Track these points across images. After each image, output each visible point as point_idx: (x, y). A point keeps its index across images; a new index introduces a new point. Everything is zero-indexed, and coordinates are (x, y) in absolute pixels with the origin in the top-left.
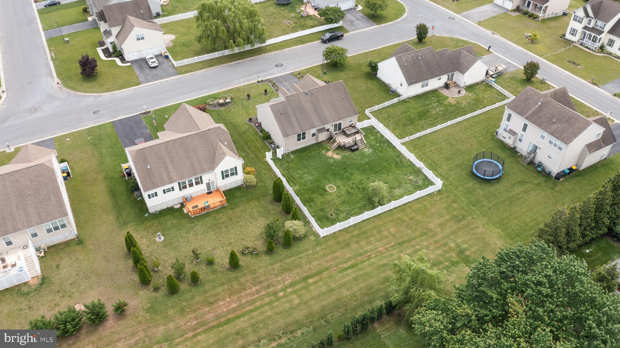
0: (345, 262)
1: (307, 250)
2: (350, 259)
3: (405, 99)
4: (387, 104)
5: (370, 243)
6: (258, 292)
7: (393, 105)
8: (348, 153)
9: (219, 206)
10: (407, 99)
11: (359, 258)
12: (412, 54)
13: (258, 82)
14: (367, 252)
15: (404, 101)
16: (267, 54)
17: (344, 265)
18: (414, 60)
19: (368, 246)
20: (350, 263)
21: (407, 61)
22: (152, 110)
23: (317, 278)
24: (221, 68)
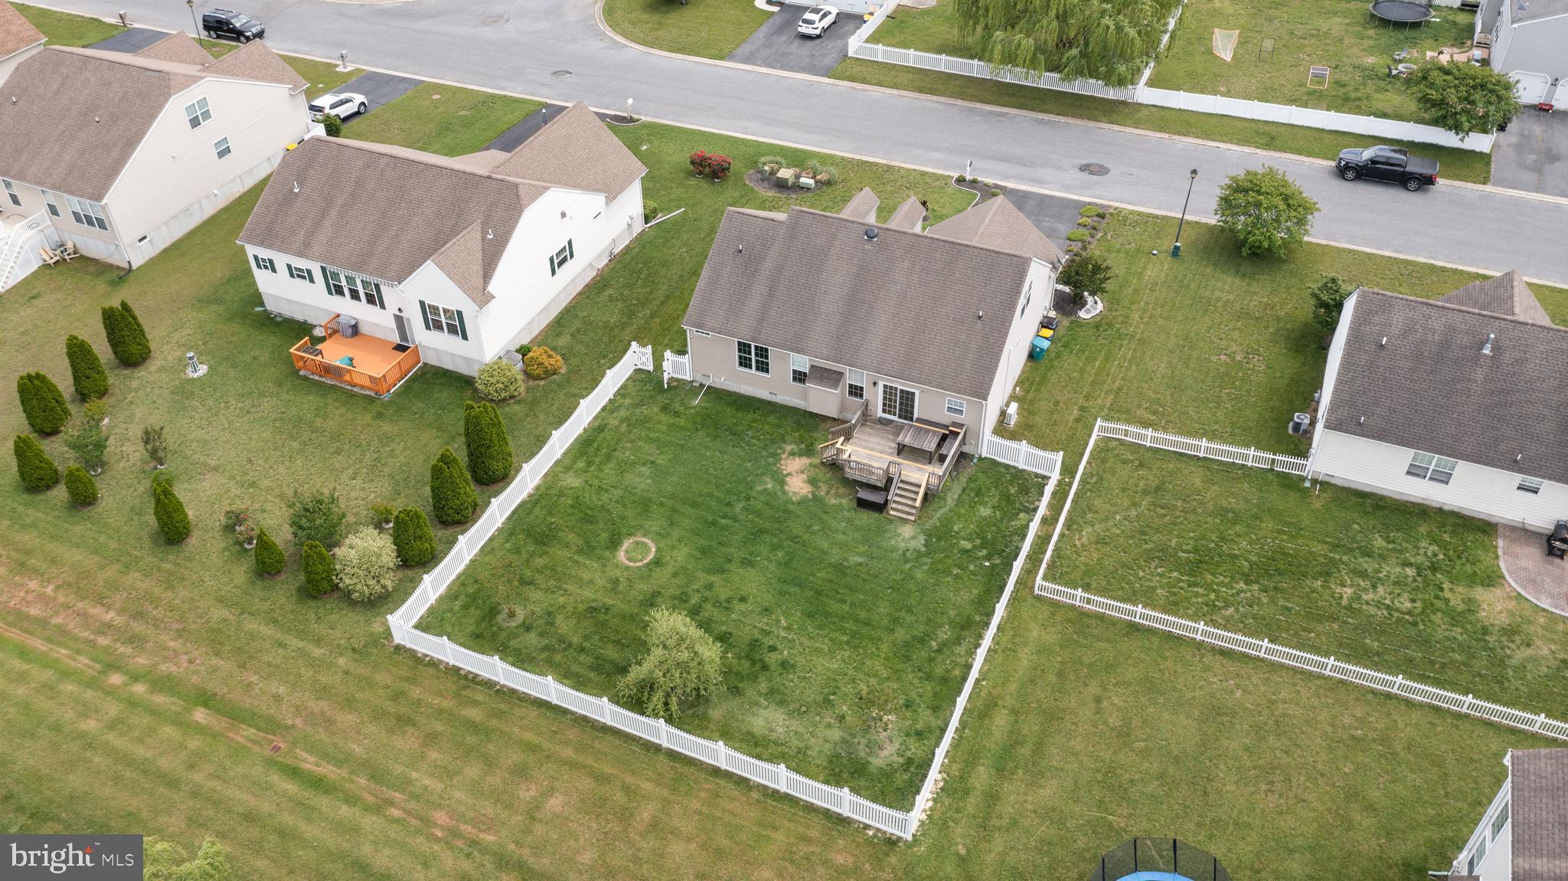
0: (324, 756)
1: (318, 641)
2: (341, 760)
3: (1303, 479)
4: (1203, 447)
5: (447, 774)
6: (106, 628)
7: (1229, 471)
8: (839, 500)
9: (363, 387)
10: (1315, 481)
11: (363, 781)
12: (1456, 315)
13: (961, 180)
14: (404, 784)
15: (1291, 483)
16: (1116, 127)
17: (312, 759)
18: (1446, 344)
19: (431, 775)
20: (327, 770)
21: (1408, 331)
22: (643, 118)
23: (217, 723)
24: (936, 105)
